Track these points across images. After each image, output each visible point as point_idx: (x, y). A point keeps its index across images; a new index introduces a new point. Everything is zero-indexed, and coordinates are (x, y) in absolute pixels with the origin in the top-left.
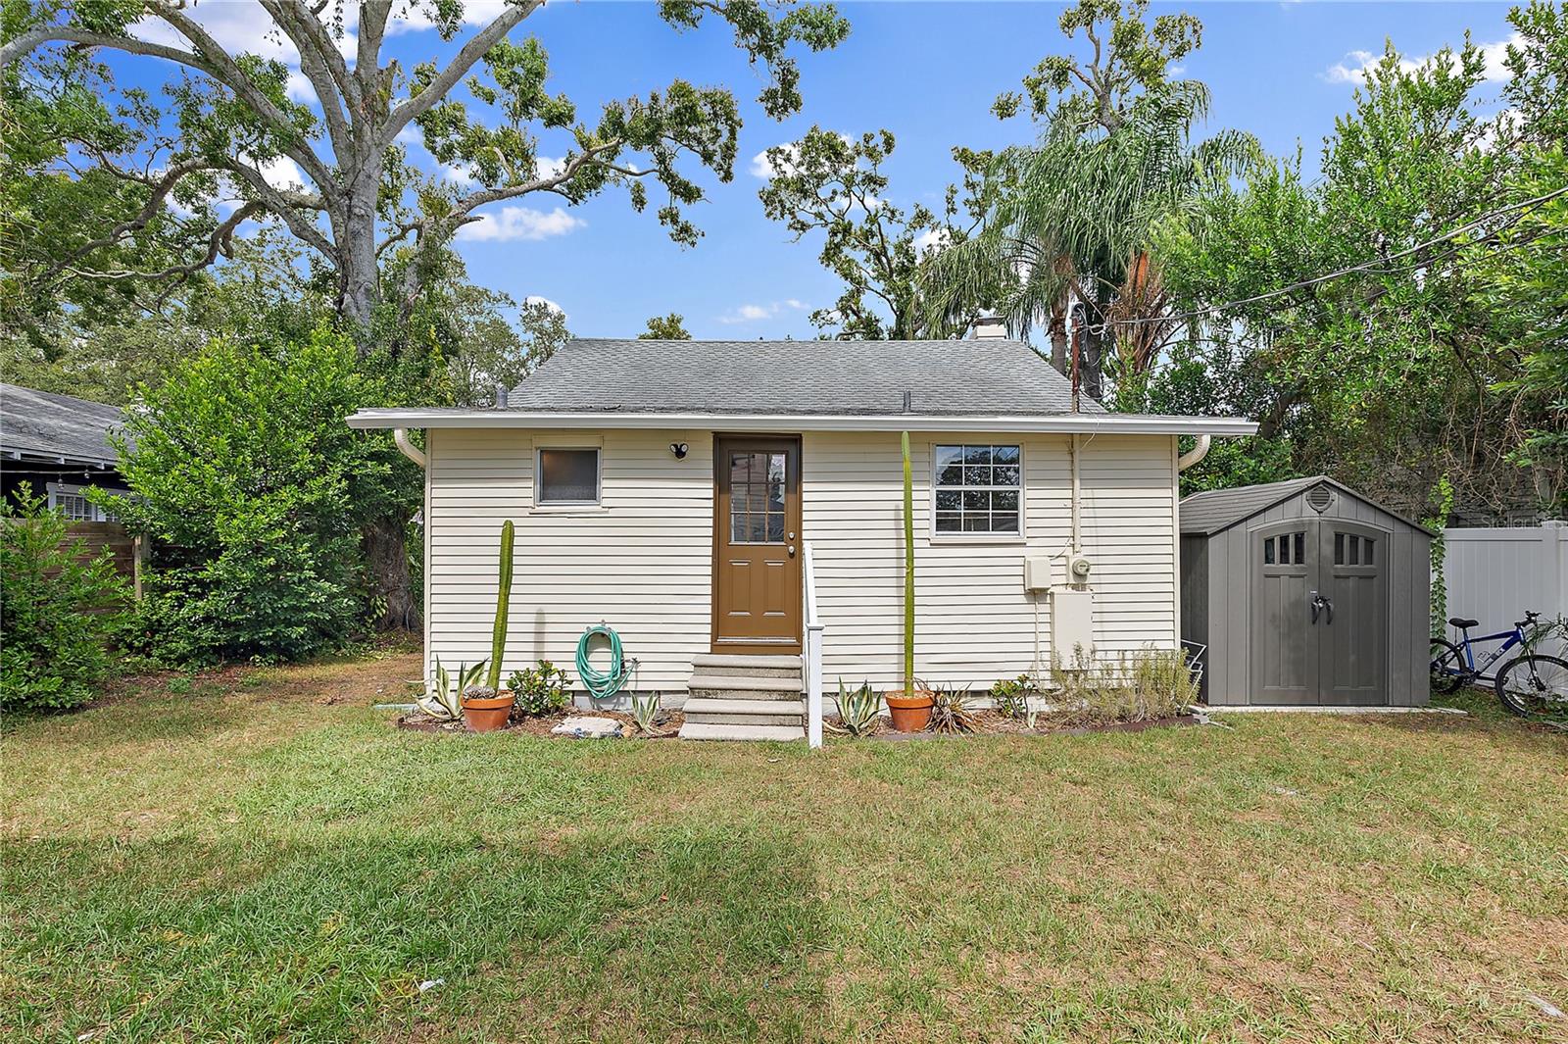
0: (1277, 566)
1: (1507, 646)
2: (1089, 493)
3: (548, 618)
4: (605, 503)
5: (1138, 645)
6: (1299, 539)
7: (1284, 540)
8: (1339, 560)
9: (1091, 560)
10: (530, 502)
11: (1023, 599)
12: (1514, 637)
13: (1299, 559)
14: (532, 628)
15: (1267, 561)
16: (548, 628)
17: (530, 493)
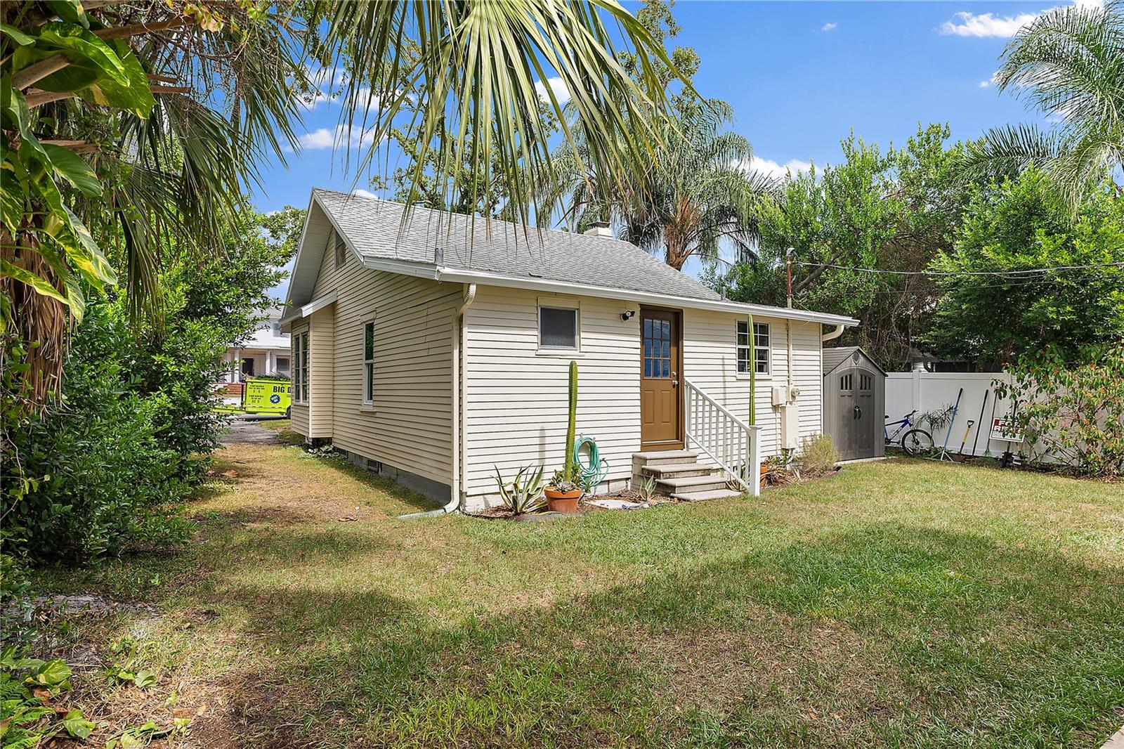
0: (844, 390)
1: (903, 426)
2: (797, 352)
3: (547, 433)
4: (583, 349)
5: (808, 434)
6: (851, 376)
7: (846, 377)
8: (861, 389)
9: (800, 388)
10: (535, 346)
11: (771, 410)
12: (906, 422)
13: (850, 389)
14: (537, 441)
15: (842, 389)
16: (548, 440)
17: (535, 339)
